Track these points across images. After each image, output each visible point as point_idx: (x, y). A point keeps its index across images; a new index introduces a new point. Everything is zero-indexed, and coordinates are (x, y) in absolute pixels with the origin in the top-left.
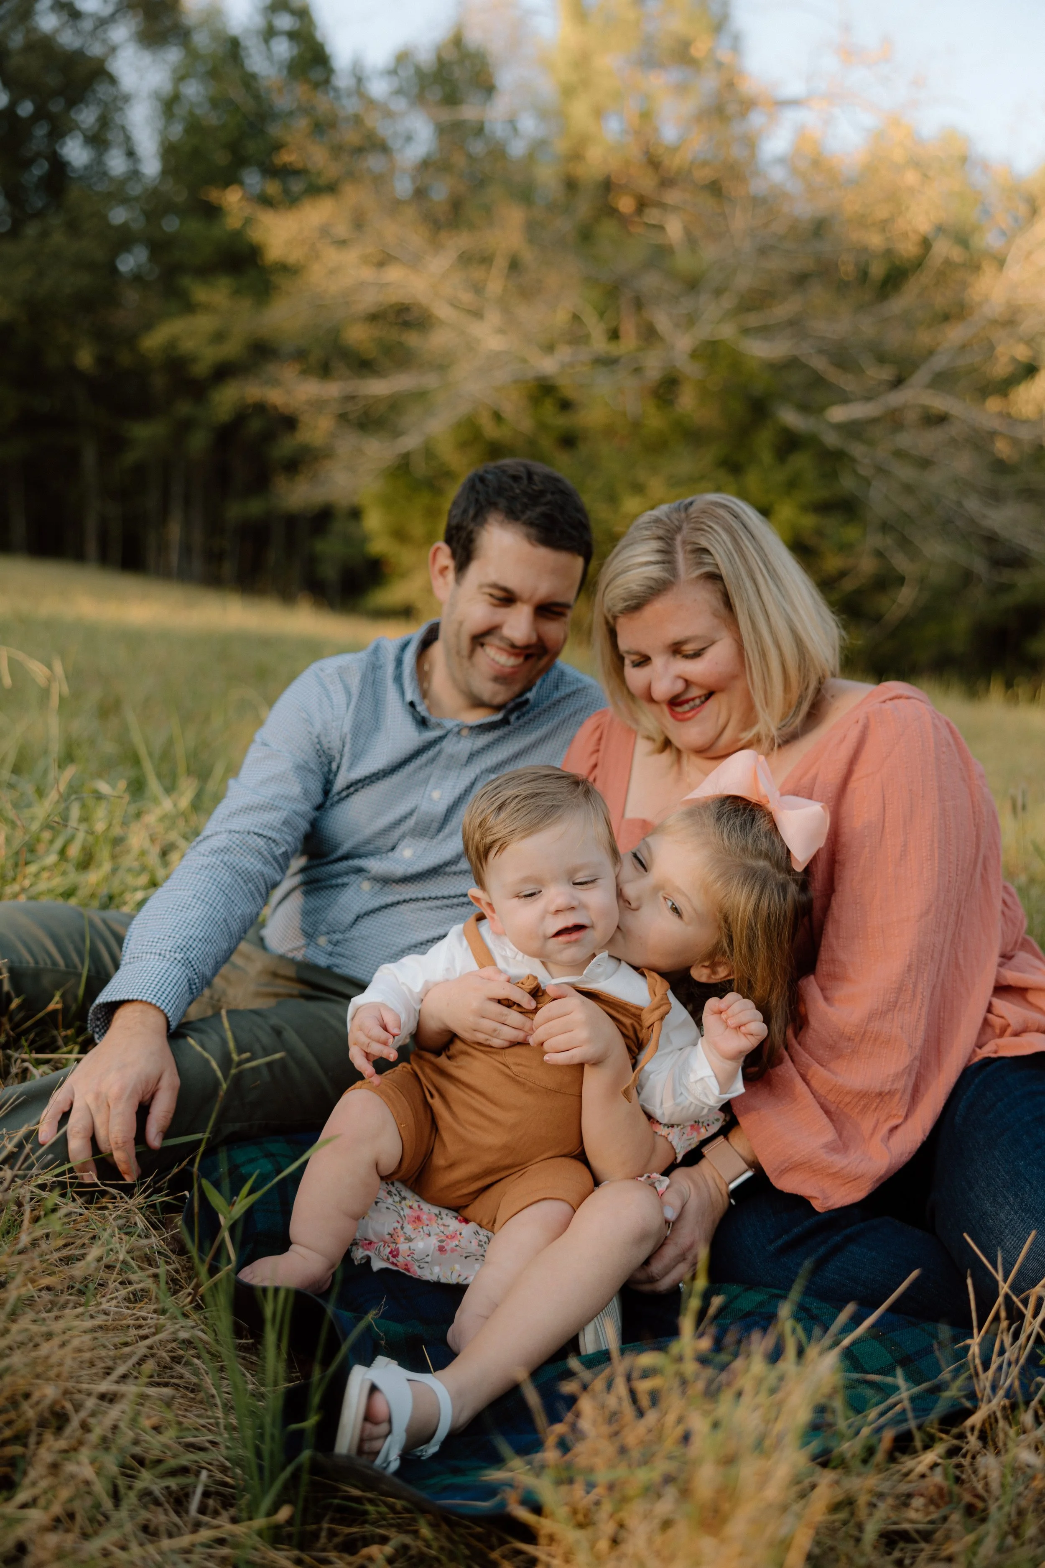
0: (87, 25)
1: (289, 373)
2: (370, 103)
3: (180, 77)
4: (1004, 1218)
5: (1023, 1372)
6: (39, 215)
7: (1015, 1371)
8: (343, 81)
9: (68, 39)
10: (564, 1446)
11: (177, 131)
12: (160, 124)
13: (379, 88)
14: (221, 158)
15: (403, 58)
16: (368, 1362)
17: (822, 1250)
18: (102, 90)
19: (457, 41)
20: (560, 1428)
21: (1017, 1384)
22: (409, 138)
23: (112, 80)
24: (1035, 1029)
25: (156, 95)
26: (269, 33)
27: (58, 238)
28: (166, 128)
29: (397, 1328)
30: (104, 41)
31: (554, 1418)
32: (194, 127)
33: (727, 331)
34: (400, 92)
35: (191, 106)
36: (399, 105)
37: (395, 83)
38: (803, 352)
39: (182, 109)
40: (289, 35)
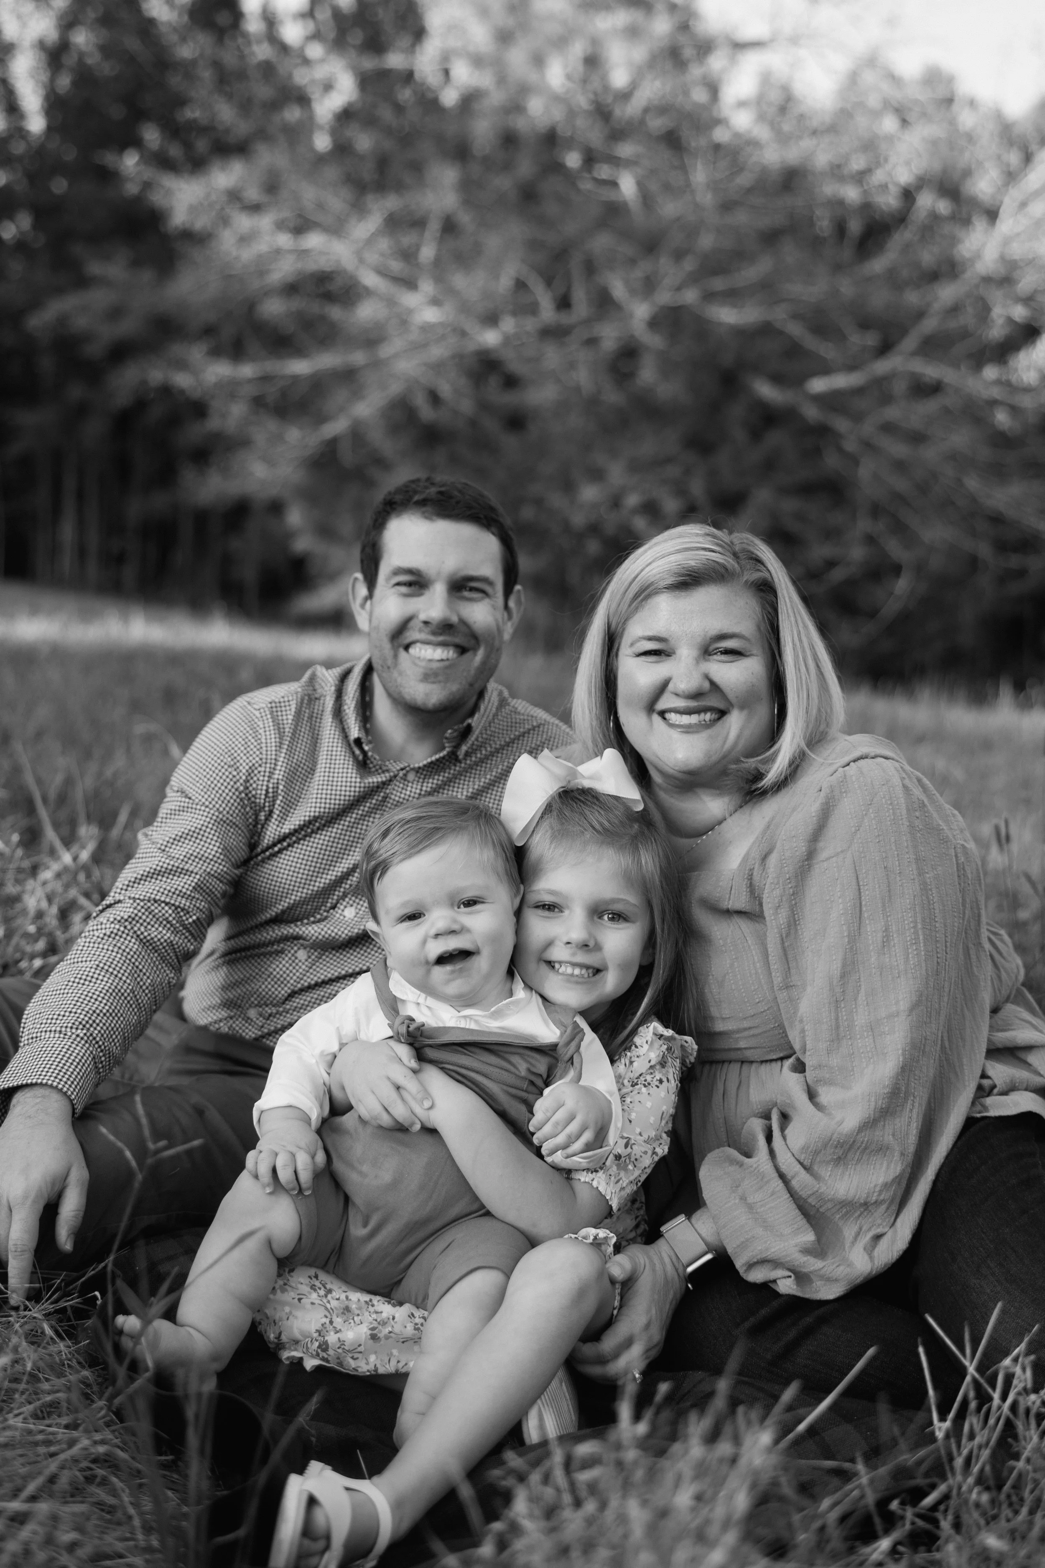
1: (196, 353)
2: (284, 48)
3: (67, 24)
4: (988, 1291)
5: (994, 1456)
7: (986, 1454)
8: (253, 25)
10: (502, 1545)
11: (65, 82)
12: (44, 77)
13: (293, 33)
14: (117, 112)
16: (301, 1470)
17: (792, 1334)
20: (497, 1526)
21: (988, 1468)
22: (328, 87)
24: (1025, 1085)
25: (41, 45)
28: (52, 80)
29: (331, 1431)
31: (491, 1515)
32: (87, 80)
33: (690, 296)
34: (316, 36)
35: (81, 55)
36: (315, 51)
37: (311, 26)
38: (779, 315)
39: (70, 60)
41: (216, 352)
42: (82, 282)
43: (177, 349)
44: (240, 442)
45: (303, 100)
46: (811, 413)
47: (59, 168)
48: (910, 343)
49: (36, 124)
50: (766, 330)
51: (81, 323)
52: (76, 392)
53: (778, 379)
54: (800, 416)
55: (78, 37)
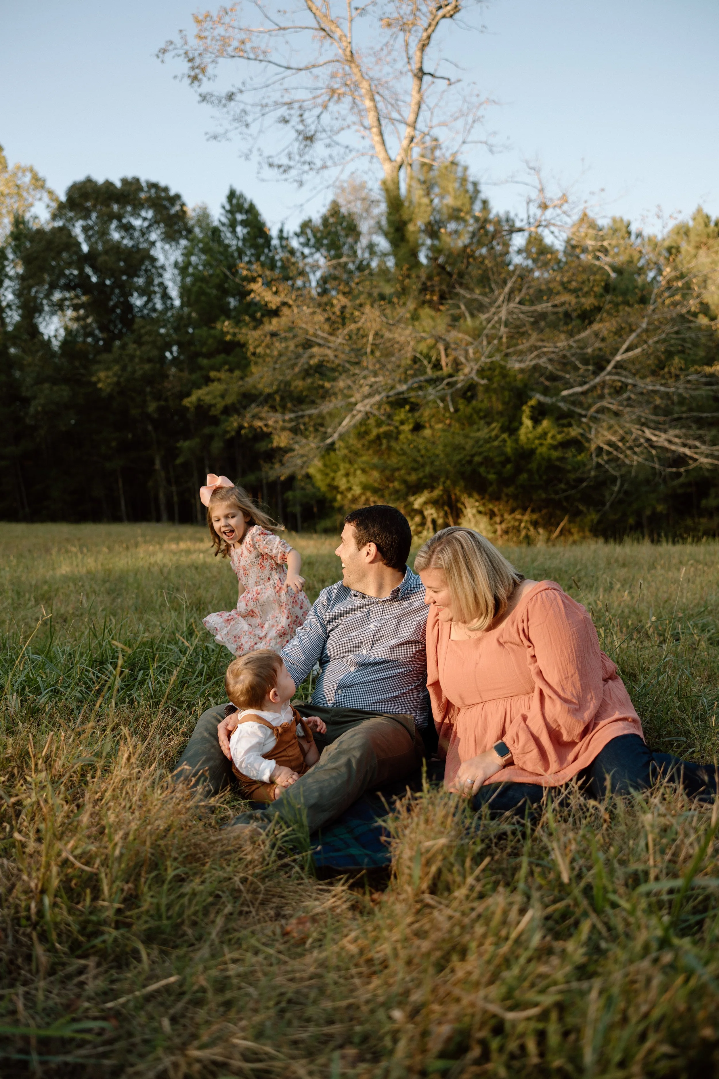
0: (137, 234)
2: (292, 252)
3: (188, 254)
6: (120, 336)
8: (275, 242)
9: (127, 242)
11: (188, 280)
12: (179, 279)
13: (295, 243)
14: (214, 292)
15: (306, 225)
18: (147, 263)
19: (335, 210)
22: (315, 267)
23: (153, 260)
25: (176, 265)
26: (233, 225)
27: (132, 346)
28: (183, 280)
30: (147, 240)
32: (199, 278)
33: (497, 357)
34: (306, 244)
35: (196, 267)
36: (307, 251)
37: (302, 240)
38: (542, 361)
39: (191, 270)
40: (244, 223)
41: (273, 408)
42: (208, 380)
43: (254, 409)
44: (288, 450)
45: (302, 273)
46: (564, 406)
47: (189, 322)
48: (609, 368)
49: (177, 303)
50: (536, 368)
51: (208, 399)
52: (207, 430)
53: (546, 391)
54: (559, 408)
55: (194, 259)
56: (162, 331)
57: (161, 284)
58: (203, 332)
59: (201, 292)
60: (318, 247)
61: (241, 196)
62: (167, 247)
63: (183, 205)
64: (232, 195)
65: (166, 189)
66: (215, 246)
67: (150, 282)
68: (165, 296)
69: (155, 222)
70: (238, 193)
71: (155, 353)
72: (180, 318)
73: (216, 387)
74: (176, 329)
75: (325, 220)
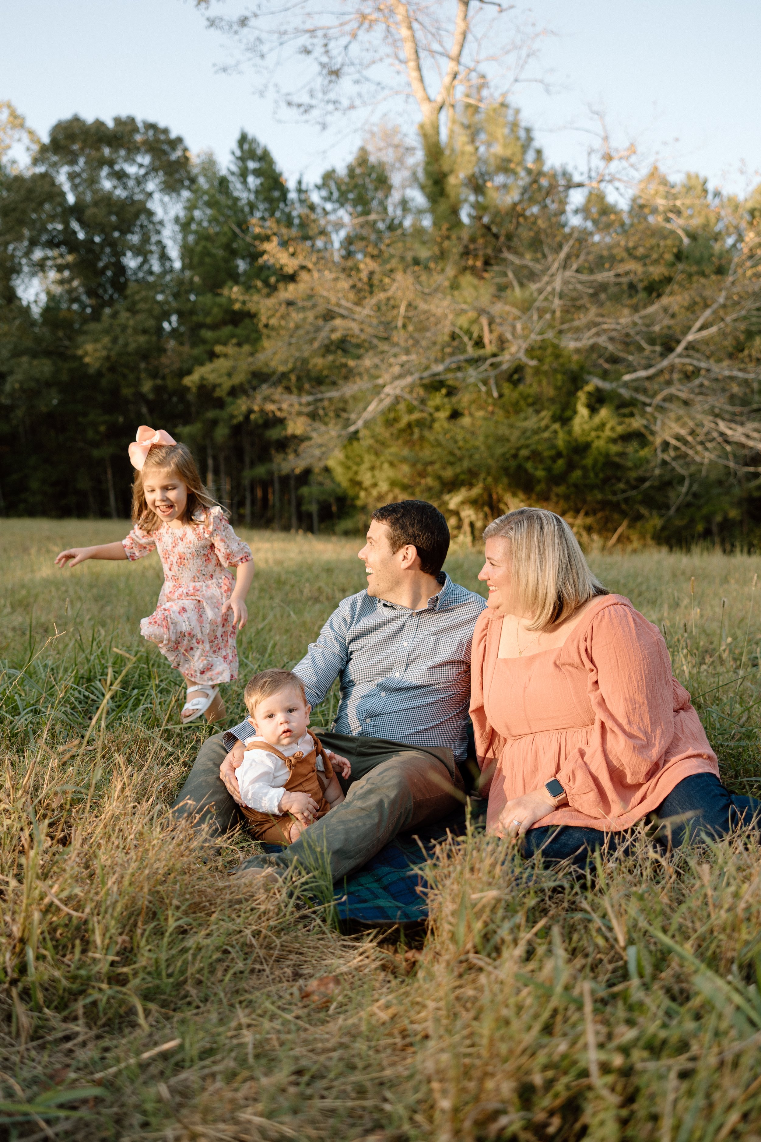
0: (131, 183)
2: (312, 208)
3: (191, 207)
6: (111, 303)
8: (292, 195)
9: (120, 193)
11: (191, 238)
12: (180, 237)
13: (315, 197)
14: (220, 253)
15: (329, 176)
18: (143, 219)
19: (363, 159)
22: (338, 226)
23: (150, 214)
25: (177, 220)
26: (243, 174)
27: (124, 315)
28: (184, 238)
30: (143, 191)
32: (203, 237)
33: (550, 335)
34: (328, 199)
35: (199, 224)
36: (329, 206)
37: (324, 193)
38: (602, 340)
39: (194, 227)
40: (257, 173)
41: (288, 390)
42: (212, 356)
43: (265, 389)
44: (304, 438)
45: (323, 232)
46: (625, 393)
47: (192, 288)
48: (680, 349)
49: (177, 265)
50: (594, 348)
51: (212, 378)
52: (211, 414)
53: (605, 375)
54: (620, 395)
55: (197, 214)
56: (160, 297)
57: (159, 243)
58: (208, 299)
59: (206, 253)
60: (342, 201)
61: (254, 140)
62: (166, 199)
63: (186, 150)
64: (243, 139)
65: (166, 131)
66: (222, 199)
67: (146, 239)
68: (164, 257)
69: (153, 169)
70: (250, 137)
71: (151, 323)
72: (181, 283)
73: (221, 364)
74: (176, 296)
75: (351, 170)
